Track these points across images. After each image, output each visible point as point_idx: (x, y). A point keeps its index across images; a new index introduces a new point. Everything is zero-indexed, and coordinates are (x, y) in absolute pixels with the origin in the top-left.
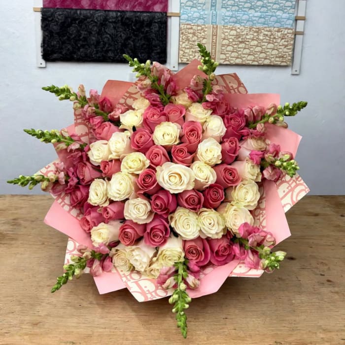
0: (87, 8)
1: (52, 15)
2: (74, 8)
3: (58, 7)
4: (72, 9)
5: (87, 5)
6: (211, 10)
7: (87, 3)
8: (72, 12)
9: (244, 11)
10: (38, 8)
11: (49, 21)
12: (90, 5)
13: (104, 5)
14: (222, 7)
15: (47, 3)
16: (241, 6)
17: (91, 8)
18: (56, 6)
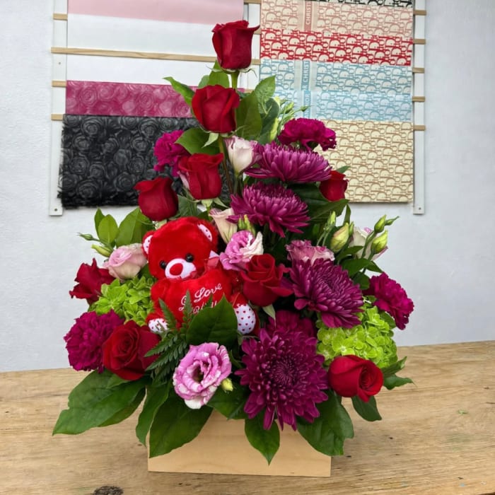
0: (130, 114)
1: (80, 124)
2: (111, 114)
3: (88, 113)
4: (110, 116)
5: (131, 110)
6: (302, 89)
7: (131, 107)
8: (110, 120)
9: (345, 91)
10: (60, 115)
11: (74, 133)
12: (134, 111)
13: (155, 109)
14: (317, 86)
15: (72, 106)
16: (341, 85)
17: (136, 114)
18: (85, 111)
